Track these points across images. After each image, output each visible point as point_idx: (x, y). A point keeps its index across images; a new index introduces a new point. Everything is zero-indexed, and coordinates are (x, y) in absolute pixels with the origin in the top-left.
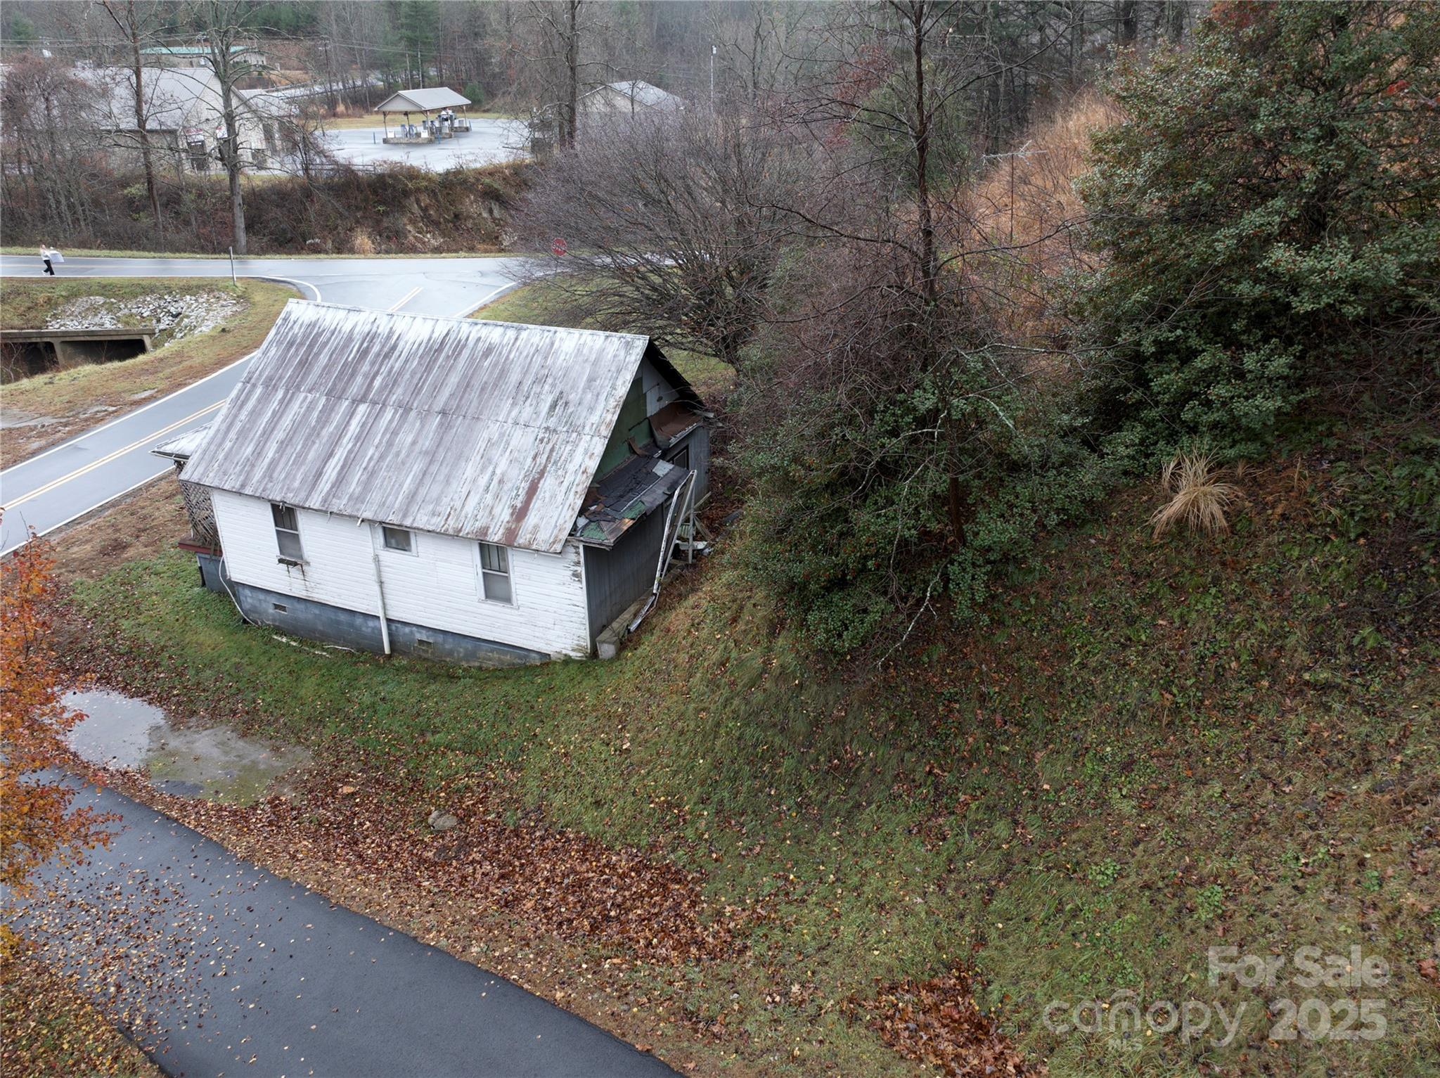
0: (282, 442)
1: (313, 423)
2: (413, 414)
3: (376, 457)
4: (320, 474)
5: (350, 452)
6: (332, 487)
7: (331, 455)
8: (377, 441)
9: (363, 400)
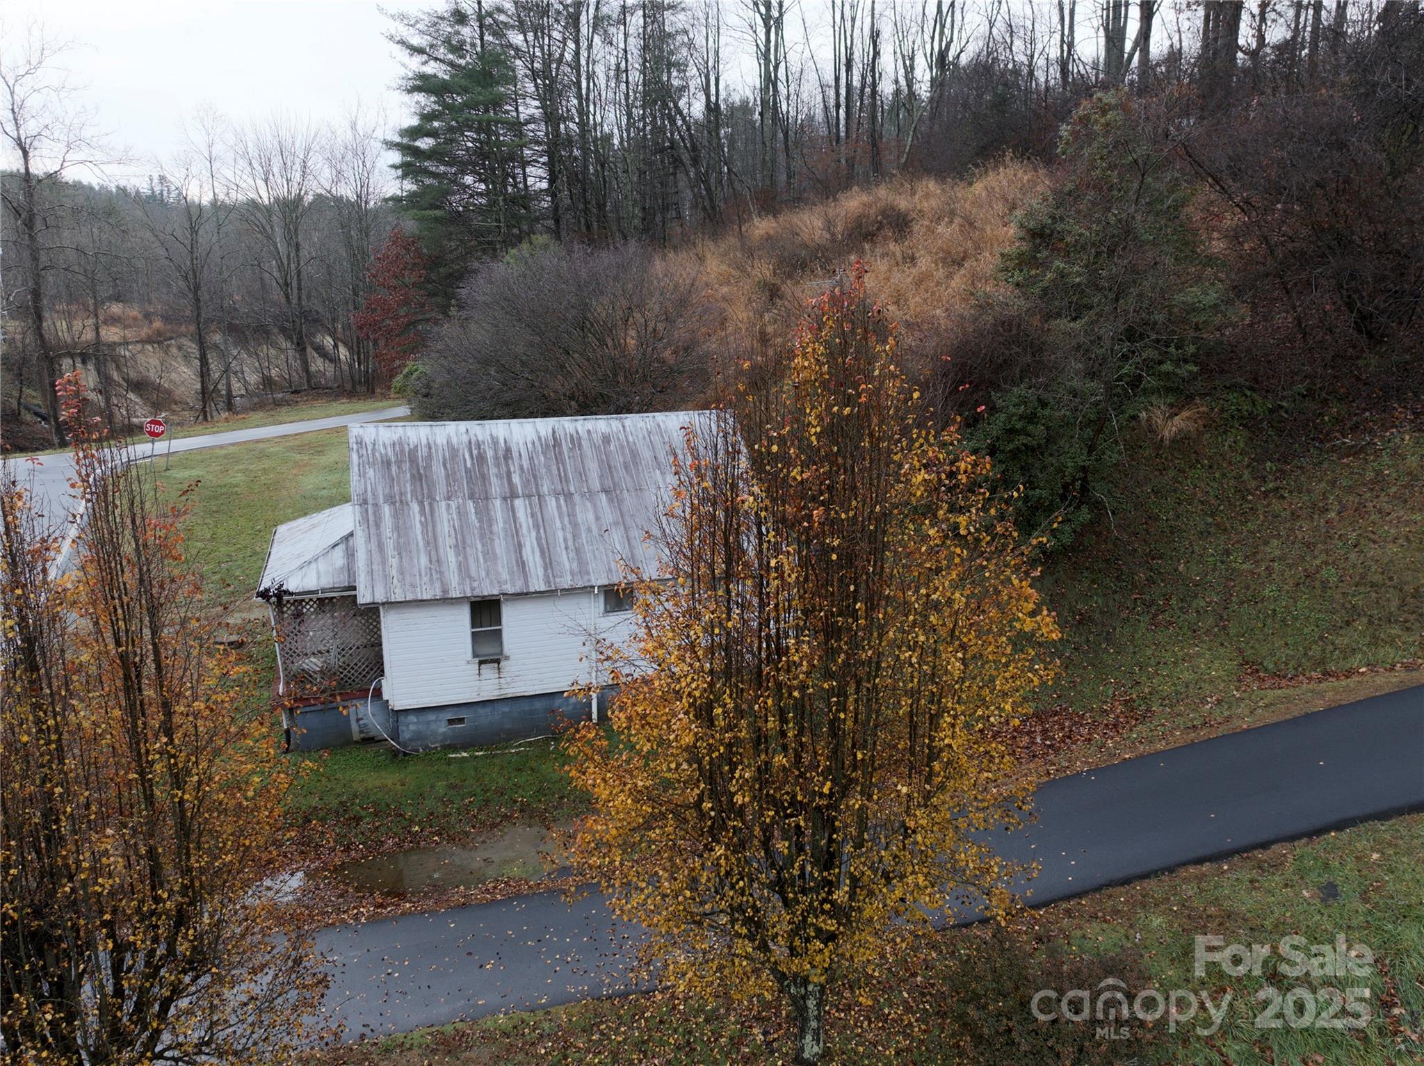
0: (456, 546)
1: (477, 525)
2: (577, 498)
3: (569, 536)
4: (523, 563)
5: (538, 539)
6: (546, 570)
7: (520, 547)
8: (558, 525)
9: (513, 495)
